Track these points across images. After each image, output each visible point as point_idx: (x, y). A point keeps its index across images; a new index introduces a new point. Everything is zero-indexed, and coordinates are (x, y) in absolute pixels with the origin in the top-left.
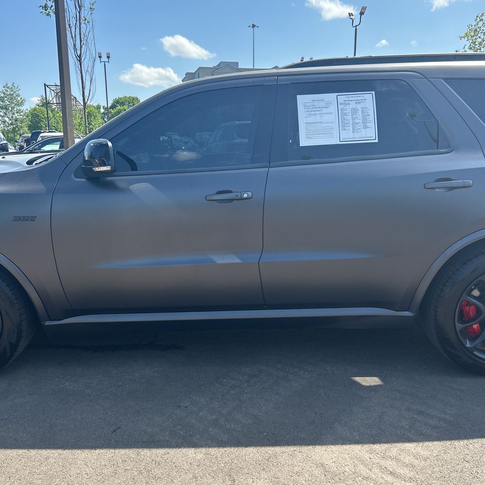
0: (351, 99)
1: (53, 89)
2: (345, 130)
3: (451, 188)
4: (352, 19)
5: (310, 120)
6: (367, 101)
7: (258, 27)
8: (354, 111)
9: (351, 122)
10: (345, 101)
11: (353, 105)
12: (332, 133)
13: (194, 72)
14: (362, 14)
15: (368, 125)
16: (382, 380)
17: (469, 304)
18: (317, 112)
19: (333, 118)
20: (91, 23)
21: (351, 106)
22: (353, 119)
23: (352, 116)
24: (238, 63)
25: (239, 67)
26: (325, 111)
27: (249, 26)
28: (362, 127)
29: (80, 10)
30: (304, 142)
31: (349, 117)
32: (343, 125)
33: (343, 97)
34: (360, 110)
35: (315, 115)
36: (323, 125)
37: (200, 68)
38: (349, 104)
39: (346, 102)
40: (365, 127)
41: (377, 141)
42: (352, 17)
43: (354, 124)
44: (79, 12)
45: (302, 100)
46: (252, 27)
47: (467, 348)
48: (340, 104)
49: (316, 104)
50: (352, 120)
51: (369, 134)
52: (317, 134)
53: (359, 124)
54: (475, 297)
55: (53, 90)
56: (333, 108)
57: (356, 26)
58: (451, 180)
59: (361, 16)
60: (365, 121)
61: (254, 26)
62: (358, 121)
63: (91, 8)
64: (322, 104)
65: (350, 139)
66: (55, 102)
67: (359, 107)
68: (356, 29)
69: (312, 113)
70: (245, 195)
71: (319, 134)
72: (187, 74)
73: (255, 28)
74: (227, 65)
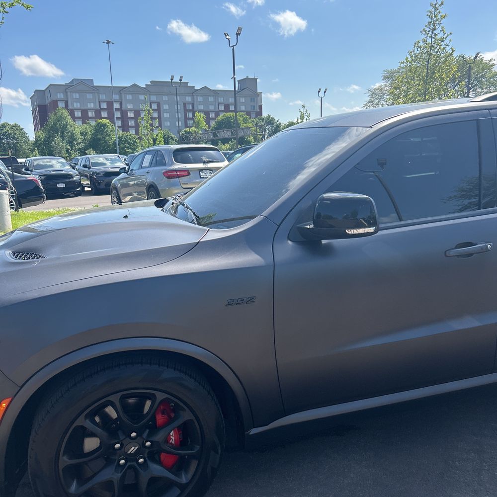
4: (228, 39)
7: (113, 43)
13: (44, 89)
14: (238, 34)
24: (93, 80)
25: (94, 85)
27: (104, 42)
37: (50, 85)
42: (227, 37)
46: (107, 43)
57: (233, 46)
59: (237, 37)
68: (233, 49)
70: (489, 247)
72: (36, 91)
73: (110, 44)
74: (82, 82)
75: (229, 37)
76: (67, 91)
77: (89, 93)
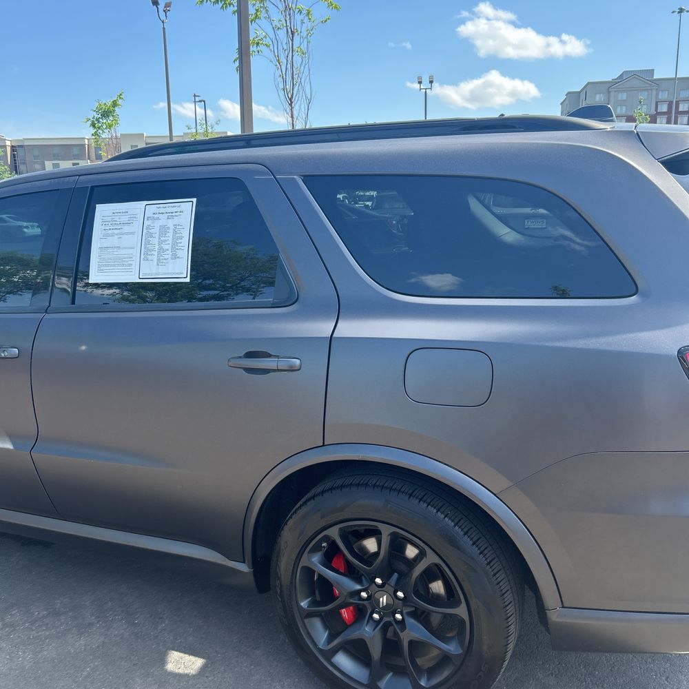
0: (162, 210)
2: (147, 260)
5: (106, 243)
6: (184, 211)
8: (164, 230)
9: (157, 247)
10: (154, 214)
11: (163, 220)
12: (130, 265)
13: (579, 90)
15: (179, 253)
18: (116, 231)
19: (134, 240)
21: (161, 223)
22: (160, 242)
23: (159, 238)
24: (653, 70)
25: (655, 78)
26: (126, 229)
27: (673, 12)
28: (169, 257)
30: (95, 276)
31: (155, 241)
32: (146, 252)
33: (152, 208)
34: (172, 228)
35: (112, 235)
36: (121, 251)
37: (589, 83)
38: (158, 219)
39: (156, 216)
40: (175, 257)
41: (188, 280)
43: (161, 250)
45: (101, 211)
48: (148, 217)
49: (116, 218)
50: (159, 244)
51: (178, 269)
52: (111, 265)
53: (167, 252)
56: (137, 226)
60: (175, 247)
61: (681, 10)
62: (166, 247)
64: (125, 219)
65: (152, 274)
67: (171, 223)
69: (110, 232)
71: (114, 265)
72: (569, 94)
74: (634, 75)
76: (610, 90)
77: (641, 90)
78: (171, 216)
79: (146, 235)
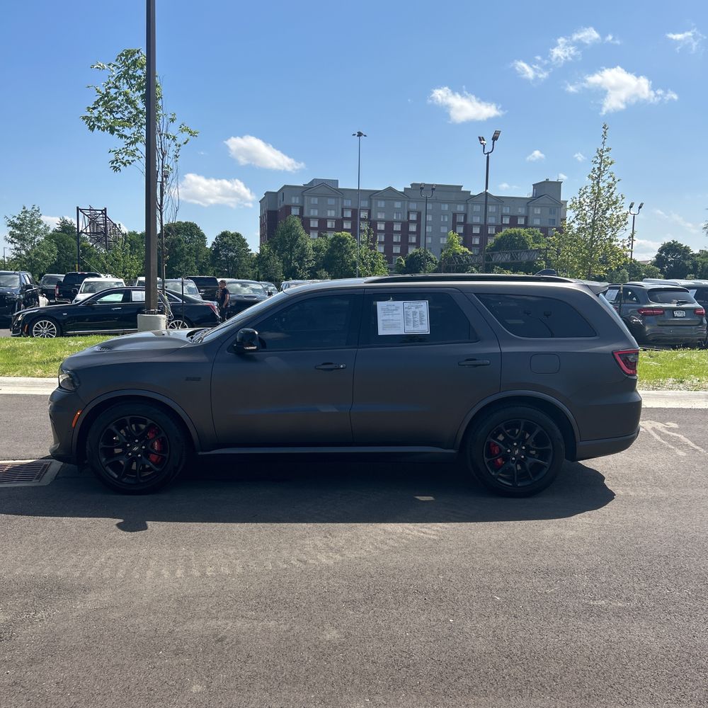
0: (412, 305)
1: (87, 214)
2: (408, 325)
3: (476, 366)
4: (483, 144)
5: (385, 318)
6: (423, 306)
7: (365, 136)
8: (415, 313)
9: (412, 320)
11: (413, 309)
12: (400, 327)
13: (276, 191)
14: (495, 139)
16: (434, 497)
17: (495, 445)
18: (390, 313)
19: (400, 317)
20: (175, 172)
21: (413, 310)
22: (414, 318)
23: (413, 316)
24: (337, 181)
25: (339, 187)
26: (395, 312)
27: (354, 135)
28: (419, 324)
29: (163, 157)
30: (381, 332)
31: (411, 317)
32: (407, 321)
33: (407, 304)
34: (418, 312)
35: (389, 315)
36: (394, 322)
37: (285, 186)
38: (411, 308)
39: (409, 307)
40: (422, 324)
41: (429, 333)
42: (482, 142)
43: (414, 321)
44: (162, 160)
45: (380, 305)
46: (358, 136)
47: (492, 476)
48: (406, 308)
49: (389, 308)
51: (424, 328)
53: (417, 322)
54: (499, 441)
55: (87, 216)
56: (401, 311)
57: (488, 153)
58: (475, 360)
59: (494, 142)
60: (422, 320)
61: (360, 134)
62: (416, 320)
63: (176, 156)
64: (394, 308)
65: (411, 331)
66: (88, 231)
67: (417, 310)
68: (488, 157)
69: (387, 313)
70: (342, 366)
72: (267, 193)
73: (362, 137)
74: (323, 183)
75: (485, 142)
76: (304, 194)
77: (331, 197)
78: (417, 307)
79: (406, 315)
